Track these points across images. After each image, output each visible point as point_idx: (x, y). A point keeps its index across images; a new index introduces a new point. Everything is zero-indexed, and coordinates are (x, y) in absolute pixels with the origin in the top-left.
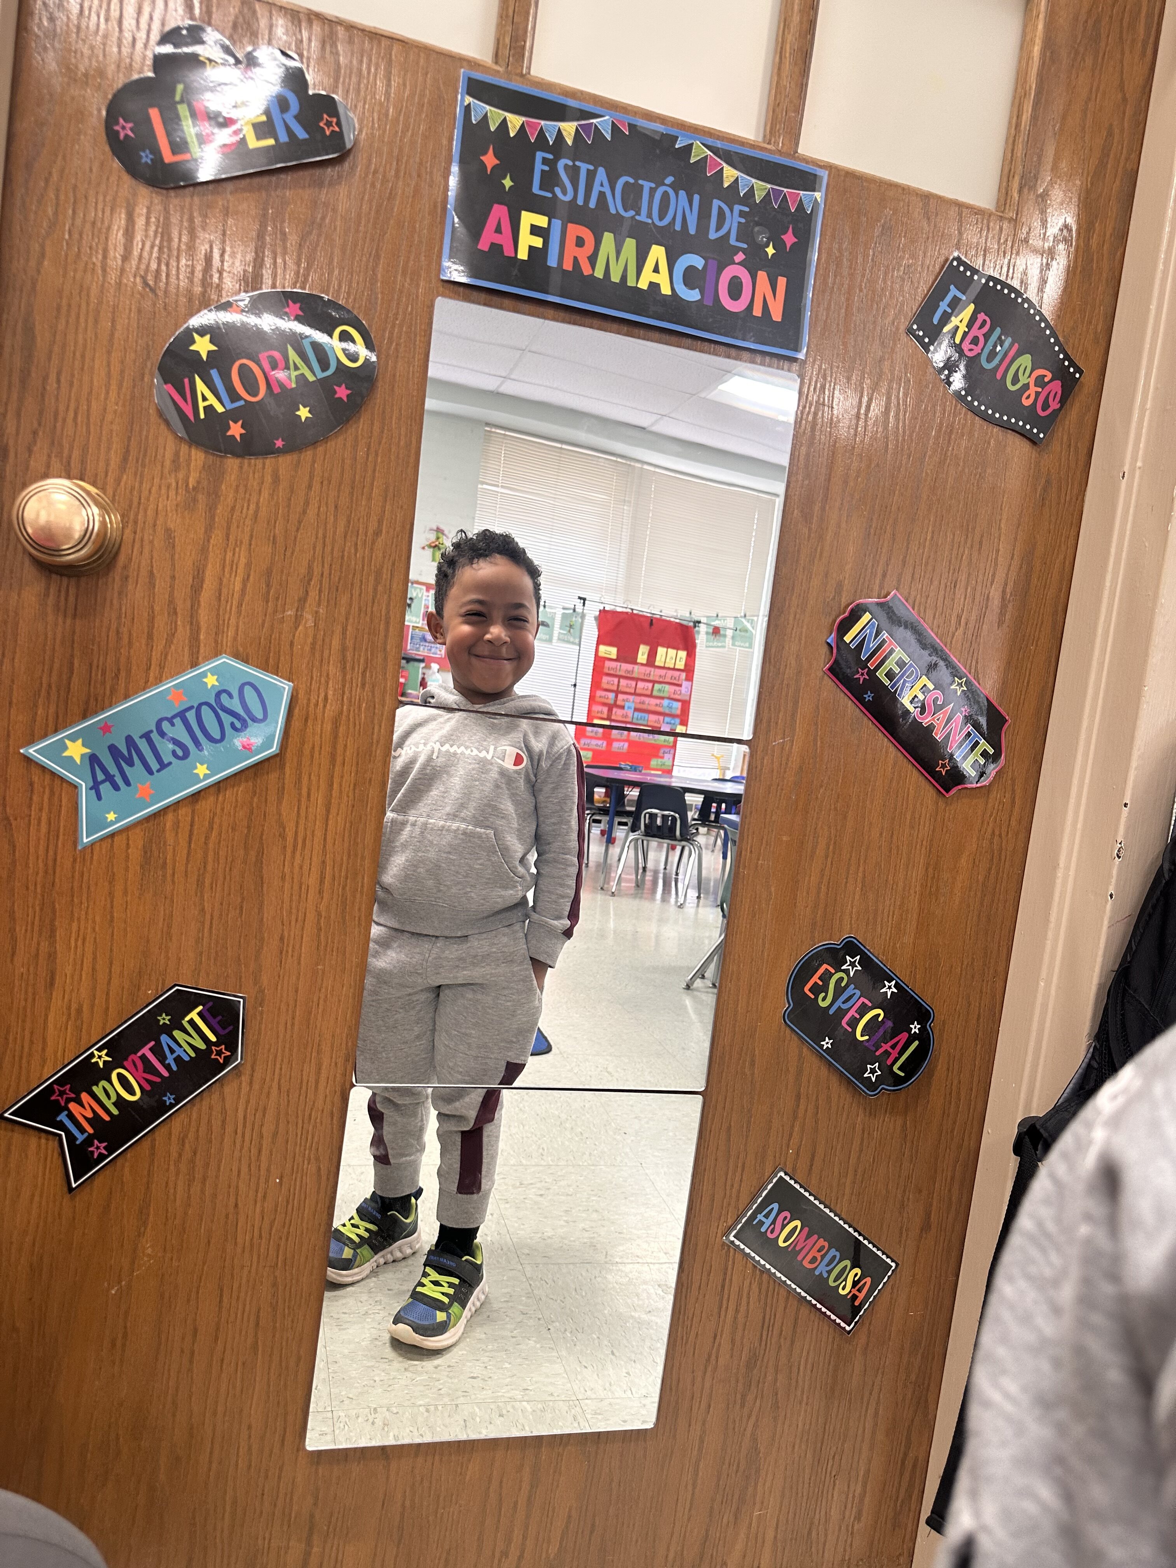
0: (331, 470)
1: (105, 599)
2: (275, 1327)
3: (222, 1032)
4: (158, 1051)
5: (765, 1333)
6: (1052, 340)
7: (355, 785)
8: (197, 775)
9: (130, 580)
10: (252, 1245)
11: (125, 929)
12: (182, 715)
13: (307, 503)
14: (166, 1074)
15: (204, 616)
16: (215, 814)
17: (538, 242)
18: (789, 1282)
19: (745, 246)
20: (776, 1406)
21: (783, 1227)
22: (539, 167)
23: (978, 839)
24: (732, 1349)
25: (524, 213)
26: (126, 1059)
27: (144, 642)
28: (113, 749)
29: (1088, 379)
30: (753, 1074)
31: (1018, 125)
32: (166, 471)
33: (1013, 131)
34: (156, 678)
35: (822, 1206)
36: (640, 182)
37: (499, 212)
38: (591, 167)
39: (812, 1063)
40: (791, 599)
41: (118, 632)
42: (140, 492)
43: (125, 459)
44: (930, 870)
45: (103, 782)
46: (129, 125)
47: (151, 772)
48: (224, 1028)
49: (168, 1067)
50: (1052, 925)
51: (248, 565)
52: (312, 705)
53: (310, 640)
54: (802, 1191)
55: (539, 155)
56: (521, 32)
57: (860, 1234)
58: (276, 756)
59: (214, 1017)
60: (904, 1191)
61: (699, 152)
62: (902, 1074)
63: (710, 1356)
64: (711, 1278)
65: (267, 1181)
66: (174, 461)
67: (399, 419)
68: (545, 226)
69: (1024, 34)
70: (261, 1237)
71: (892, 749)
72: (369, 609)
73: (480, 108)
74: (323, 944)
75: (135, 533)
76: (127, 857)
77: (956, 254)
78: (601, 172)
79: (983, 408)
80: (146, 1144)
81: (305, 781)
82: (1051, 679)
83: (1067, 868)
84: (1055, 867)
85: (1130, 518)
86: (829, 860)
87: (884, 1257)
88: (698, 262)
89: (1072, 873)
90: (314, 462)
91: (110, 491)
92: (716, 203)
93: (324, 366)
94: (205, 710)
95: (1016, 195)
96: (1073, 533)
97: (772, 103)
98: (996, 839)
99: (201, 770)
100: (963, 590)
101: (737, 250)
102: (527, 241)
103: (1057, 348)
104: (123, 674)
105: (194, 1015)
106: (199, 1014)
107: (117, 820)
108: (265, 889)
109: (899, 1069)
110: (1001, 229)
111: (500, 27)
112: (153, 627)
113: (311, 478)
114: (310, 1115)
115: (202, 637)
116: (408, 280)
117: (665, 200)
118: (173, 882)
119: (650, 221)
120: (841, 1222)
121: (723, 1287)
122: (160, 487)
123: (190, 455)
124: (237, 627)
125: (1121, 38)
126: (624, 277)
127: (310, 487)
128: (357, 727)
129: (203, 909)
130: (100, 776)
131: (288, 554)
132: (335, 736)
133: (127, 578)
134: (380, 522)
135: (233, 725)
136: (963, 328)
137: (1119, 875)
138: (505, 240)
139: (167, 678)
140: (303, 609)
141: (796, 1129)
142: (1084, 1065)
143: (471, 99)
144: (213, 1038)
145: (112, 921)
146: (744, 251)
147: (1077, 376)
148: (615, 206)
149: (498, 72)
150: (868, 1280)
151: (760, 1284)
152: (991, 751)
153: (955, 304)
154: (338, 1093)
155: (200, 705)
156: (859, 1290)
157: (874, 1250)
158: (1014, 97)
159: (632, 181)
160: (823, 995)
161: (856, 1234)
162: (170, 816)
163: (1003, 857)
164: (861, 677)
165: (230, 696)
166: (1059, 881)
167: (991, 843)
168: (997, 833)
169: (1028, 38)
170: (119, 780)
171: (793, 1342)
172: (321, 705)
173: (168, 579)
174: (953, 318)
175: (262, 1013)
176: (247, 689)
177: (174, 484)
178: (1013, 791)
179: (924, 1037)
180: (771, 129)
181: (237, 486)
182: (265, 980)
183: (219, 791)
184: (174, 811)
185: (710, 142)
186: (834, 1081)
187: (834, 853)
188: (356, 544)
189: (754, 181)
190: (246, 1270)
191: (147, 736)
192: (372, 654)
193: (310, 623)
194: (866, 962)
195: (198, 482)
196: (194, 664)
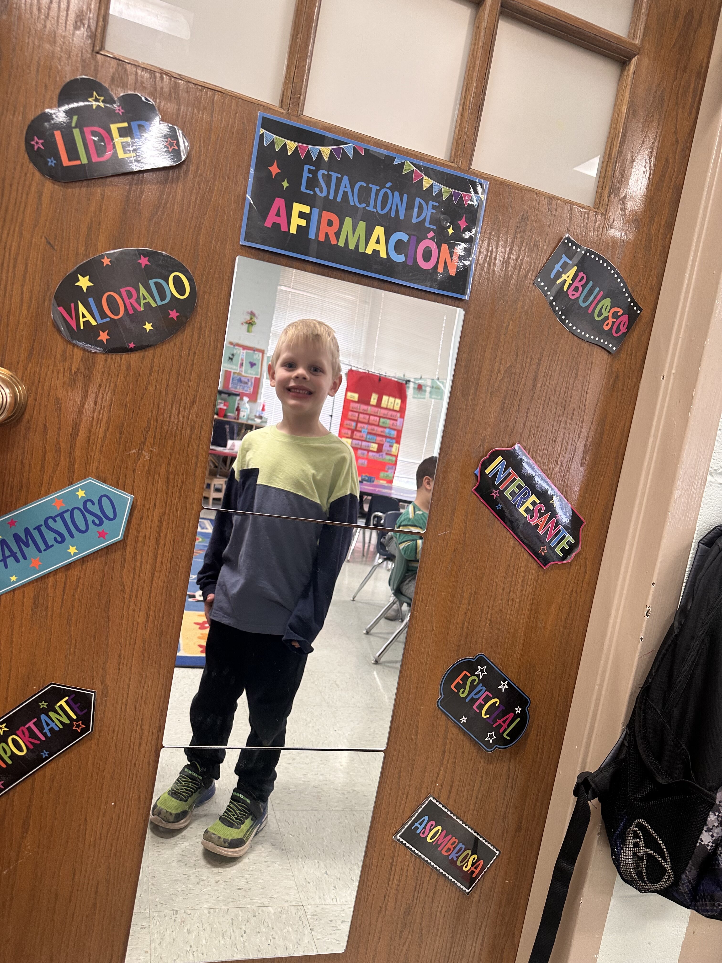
0: (165, 363)
1: (15, 443)
2: (108, 894)
3: (81, 713)
4: (39, 725)
5: (416, 895)
6: (624, 290)
7: (171, 559)
8: (70, 553)
9: (31, 430)
10: (95, 844)
11: (20, 649)
12: (61, 515)
13: (148, 383)
14: (43, 738)
15: (78, 453)
16: (80, 577)
17: (303, 223)
18: (432, 864)
19: (435, 227)
20: (421, 937)
21: (431, 830)
22: (306, 175)
23: (563, 594)
24: (395, 904)
25: (295, 204)
26: (18, 730)
27: (38, 469)
28: (16, 537)
29: (645, 314)
30: (417, 738)
31: (610, 155)
32: (57, 362)
33: (607, 159)
34: (46, 492)
35: (455, 818)
36: (370, 185)
37: (279, 203)
38: (340, 176)
39: (453, 732)
40: (453, 447)
41: (22, 463)
42: (40, 374)
43: (31, 354)
44: (532, 613)
45: (9, 557)
46: (41, 141)
47: (40, 551)
48: (81, 711)
49: (45, 735)
50: (605, 652)
51: (108, 421)
52: (146, 509)
53: (146, 468)
54: (443, 808)
55: (306, 167)
56: (298, 89)
57: (478, 834)
58: (121, 541)
59: (76, 704)
60: (506, 808)
61: (408, 167)
62: (509, 738)
63: (381, 908)
64: (384, 861)
65: (106, 804)
66: (63, 355)
67: (211, 332)
68: (308, 212)
69: (617, 97)
70: (101, 839)
71: (512, 539)
72: (186, 449)
73: (269, 137)
74: (146, 659)
75: (36, 400)
76: (23, 603)
77: (567, 236)
78: (346, 178)
79: (579, 331)
80: (29, 782)
81: (139, 557)
82: (612, 498)
83: (616, 617)
84: (609, 616)
85: (666, 405)
86: (470, 606)
87: (492, 848)
88: (404, 237)
89: (619, 620)
90: (154, 357)
91: (20, 374)
92: (418, 200)
93: (163, 298)
94: (76, 512)
95: (606, 199)
96: (631, 408)
97: (456, 136)
98: (574, 594)
99: (72, 550)
100: (560, 443)
101: (430, 230)
102: (296, 222)
103: (627, 295)
104: (24, 490)
105: (62, 702)
106: (66, 702)
107: (17, 581)
108: (110, 624)
109: (507, 735)
110: (596, 220)
111: (285, 84)
112: (45, 460)
113: (152, 368)
114: (135, 764)
115: (76, 466)
116: (219, 244)
117: (385, 197)
118: (52, 619)
119: (375, 211)
120: (467, 827)
121: (391, 867)
122: (53, 372)
123: (73, 352)
124: (100, 460)
125: (677, 103)
126: (357, 246)
127: (151, 373)
128: (175, 523)
129: (71, 636)
130: (7, 553)
131: (134, 414)
132: (160, 529)
133: (29, 428)
134: (195, 396)
135: (93, 522)
136: (569, 281)
137: (647, 626)
138: (282, 221)
139: (53, 492)
140: (143, 449)
141: (442, 772)
142: (619, 742)
143: (264, 131)
144: (74, 717)
145: (12, 644)
146: (434, 231)
147: (639, 312)
148: (353, 200)
149: (283, 113)
150: (482, 862)
151: (415, 865)
152: (573, 541)
153: (565, 268)
154: (153, 750)
155: (73, 509)
156: (476, 868)
157: (486, 843)
158: (609, 136)
159: (365, 185)
160: (462, 690)
161: (475, 834)
162: (51, 579)
163: (577, 606)
164: (495, 494)
165: (93, 504)
166: (610, 625)
167: (571, 597)
168: (574, 591)
169: (619, 100)
170: (19, 555)
171: (433, 899)
172: (152, 508)
173: (57, 430)
174: (563, 275)
175: (106, 701)
176: (104, 499)
177: (62, 370)
178: (586, 566)
179: (523, 716)
180: (455, 152)
181: (103, 372)
182: (108, 680)
183: (83, 563)
184: (54, 575)
185: (415, 161)
186: (467, 743)
187: (473, 603)
188: (179, 408)
189: (442, 186)
190: (91, 858)
191: (38, 528)
192: (186, 478)
193: (147, 458)
194: (490, 669)
195: (78, 369)
196: (71, 483)
